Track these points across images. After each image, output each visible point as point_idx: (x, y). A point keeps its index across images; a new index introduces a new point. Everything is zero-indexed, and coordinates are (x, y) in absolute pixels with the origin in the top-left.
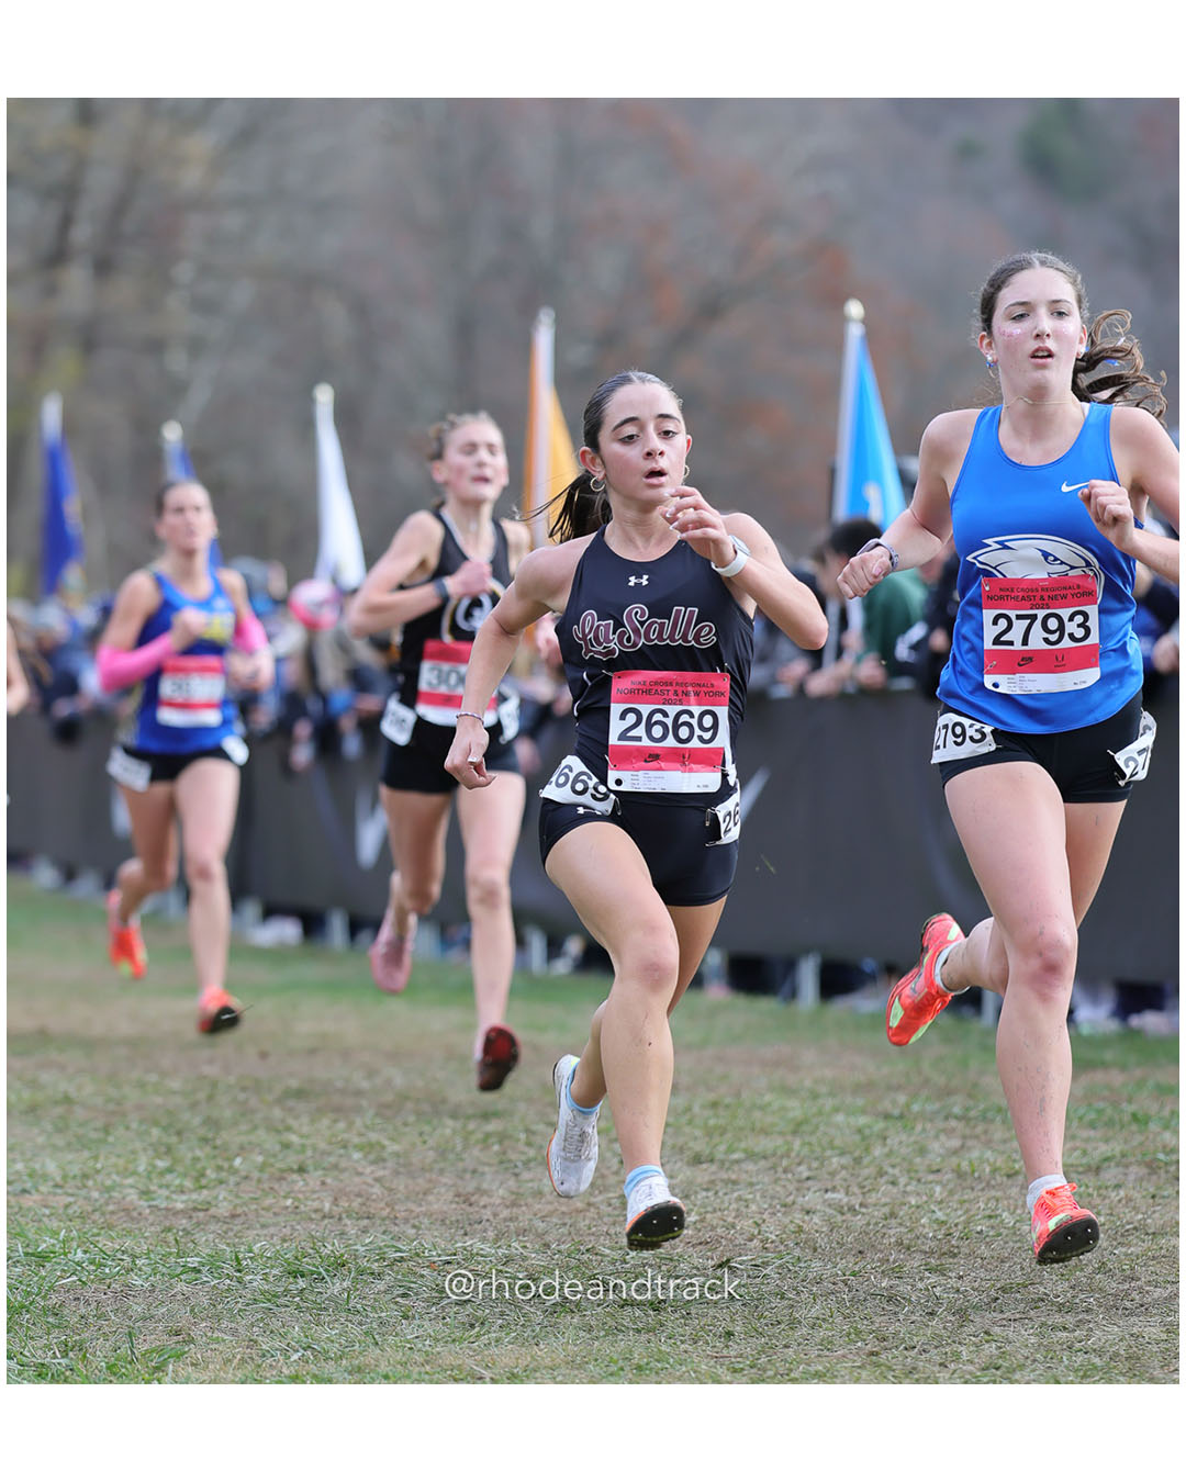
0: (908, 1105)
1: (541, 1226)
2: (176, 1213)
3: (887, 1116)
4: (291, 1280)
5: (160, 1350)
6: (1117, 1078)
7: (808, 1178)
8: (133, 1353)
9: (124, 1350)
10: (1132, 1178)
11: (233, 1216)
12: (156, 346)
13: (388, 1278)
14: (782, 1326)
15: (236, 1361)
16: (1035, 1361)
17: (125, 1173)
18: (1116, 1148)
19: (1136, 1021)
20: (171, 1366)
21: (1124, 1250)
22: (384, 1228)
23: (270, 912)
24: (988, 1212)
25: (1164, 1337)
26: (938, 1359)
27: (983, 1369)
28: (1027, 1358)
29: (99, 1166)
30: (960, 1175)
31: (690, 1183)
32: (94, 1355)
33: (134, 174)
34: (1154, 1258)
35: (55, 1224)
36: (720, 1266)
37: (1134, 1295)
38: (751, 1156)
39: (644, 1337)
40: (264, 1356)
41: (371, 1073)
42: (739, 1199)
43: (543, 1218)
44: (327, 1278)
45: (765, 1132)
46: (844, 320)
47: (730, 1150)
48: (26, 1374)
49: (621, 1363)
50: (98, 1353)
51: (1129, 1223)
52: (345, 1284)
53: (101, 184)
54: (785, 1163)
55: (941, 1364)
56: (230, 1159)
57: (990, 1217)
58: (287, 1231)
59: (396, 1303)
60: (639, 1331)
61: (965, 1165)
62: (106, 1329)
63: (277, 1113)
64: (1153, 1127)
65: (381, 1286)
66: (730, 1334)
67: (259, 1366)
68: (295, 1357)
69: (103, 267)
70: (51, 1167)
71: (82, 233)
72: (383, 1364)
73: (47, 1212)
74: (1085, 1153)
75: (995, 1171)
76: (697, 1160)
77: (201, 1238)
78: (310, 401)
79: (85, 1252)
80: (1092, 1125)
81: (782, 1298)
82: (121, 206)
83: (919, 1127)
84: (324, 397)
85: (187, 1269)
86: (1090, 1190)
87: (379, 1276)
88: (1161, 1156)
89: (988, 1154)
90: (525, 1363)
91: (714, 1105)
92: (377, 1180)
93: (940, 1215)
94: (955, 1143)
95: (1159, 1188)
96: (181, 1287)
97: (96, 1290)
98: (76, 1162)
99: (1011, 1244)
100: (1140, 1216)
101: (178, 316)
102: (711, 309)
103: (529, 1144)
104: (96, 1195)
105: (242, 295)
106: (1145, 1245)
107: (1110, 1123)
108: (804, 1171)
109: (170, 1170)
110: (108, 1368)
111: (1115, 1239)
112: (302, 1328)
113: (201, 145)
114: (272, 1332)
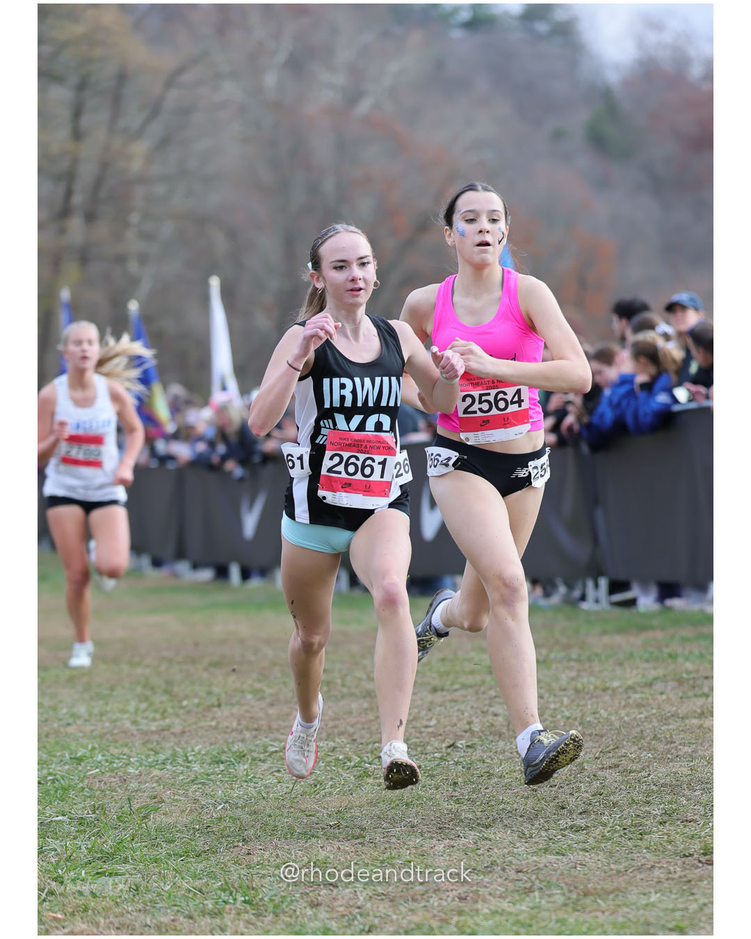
0: (548, 655)
1: (351, 730)
2: (153, 732)
4: (216, 766)
5: (146, 807)
6: (659, 635)
7: (495, 697)
8: (131, 809)
9: (126, 808)
10: (669, 688)
11: (183, 732)
12: (121, 259)
13: (269, 762)
14: (484, 778)
15: (187, 811)
16: (621, 789)
17: (123, 711)
18: (660, 672)
19: (669, 602)
20: (152, 816)
21: (666, 727)
22: (265, 735)
23: (195, 566)
24: (593, 711)
25: (689, 772)
26: (569, 791)
27: (593, 796)
28: (617, 788)
29: (108, 709)
30: (577, 691)
31: (431, 703)
32: (110, 812)
33: (105, 166)
34: (682, 731)
35: (85, 741)
36: (449, 747)
37: (673, 751)
38: (464, 686)
40: (202, 808)
41: (256, 652)
42: (458, 710)
43: (352, 726)
44: (236, 764)
45: (472, 672)
47: (452, 684)
48: (73, 824)
49: (397, 802)
50: (112, 810)
51: (668, 712)
52: (246, 767)
53: (87, 171)
54: (482, 689)
55: (570, 794)
56: (180, 701)
57: (594, 713)
58: (213, 740)
59: (274, 775)
61: (579, 686)
62: (116, 797)
63: (205, 675)
64: (680, 660)
65: (266, 766)
66: (455, 784)
67: (200, 813)
68: (220, 807)
69: (90, 217)
70: (82, 710)
71: (77, 199)
72: (268, 809)
73: (81, 735)
74: (644, 676)
75: (596, 688)
76: (435, 690)
77: (166, 745)
78: (206, 286)
79: (103, 756)
80: (647, 661)
81: (483, 763)
82: (98, 183)
83: (554, 666)
84: (215, 283)
85: (158, 763)
86: (647, 696)
87: (264, 761)
88: (685, 676)
89: (592, 679)
90: (345, 805)
91: (443, 660)
92: (262, 709)
93: (567, 714)
94: (574, 674)
95: (684, 693)
96: (156, 772)
97: (110, 776)
98: (97, 707)
99: (606, 727)
100: (674, 709)
101: (132, 243)
102: (423, 226)
103: (343, 685)
104: (107, 724)
105: (167, 229)
106: (678, 724)
107: (657, 659)
108: (492, 693)
109: (148, 709)
110: (118, 818)
111: (662, 721)
112: (223, 792)
113: (140, 148)
114: (206, 794)
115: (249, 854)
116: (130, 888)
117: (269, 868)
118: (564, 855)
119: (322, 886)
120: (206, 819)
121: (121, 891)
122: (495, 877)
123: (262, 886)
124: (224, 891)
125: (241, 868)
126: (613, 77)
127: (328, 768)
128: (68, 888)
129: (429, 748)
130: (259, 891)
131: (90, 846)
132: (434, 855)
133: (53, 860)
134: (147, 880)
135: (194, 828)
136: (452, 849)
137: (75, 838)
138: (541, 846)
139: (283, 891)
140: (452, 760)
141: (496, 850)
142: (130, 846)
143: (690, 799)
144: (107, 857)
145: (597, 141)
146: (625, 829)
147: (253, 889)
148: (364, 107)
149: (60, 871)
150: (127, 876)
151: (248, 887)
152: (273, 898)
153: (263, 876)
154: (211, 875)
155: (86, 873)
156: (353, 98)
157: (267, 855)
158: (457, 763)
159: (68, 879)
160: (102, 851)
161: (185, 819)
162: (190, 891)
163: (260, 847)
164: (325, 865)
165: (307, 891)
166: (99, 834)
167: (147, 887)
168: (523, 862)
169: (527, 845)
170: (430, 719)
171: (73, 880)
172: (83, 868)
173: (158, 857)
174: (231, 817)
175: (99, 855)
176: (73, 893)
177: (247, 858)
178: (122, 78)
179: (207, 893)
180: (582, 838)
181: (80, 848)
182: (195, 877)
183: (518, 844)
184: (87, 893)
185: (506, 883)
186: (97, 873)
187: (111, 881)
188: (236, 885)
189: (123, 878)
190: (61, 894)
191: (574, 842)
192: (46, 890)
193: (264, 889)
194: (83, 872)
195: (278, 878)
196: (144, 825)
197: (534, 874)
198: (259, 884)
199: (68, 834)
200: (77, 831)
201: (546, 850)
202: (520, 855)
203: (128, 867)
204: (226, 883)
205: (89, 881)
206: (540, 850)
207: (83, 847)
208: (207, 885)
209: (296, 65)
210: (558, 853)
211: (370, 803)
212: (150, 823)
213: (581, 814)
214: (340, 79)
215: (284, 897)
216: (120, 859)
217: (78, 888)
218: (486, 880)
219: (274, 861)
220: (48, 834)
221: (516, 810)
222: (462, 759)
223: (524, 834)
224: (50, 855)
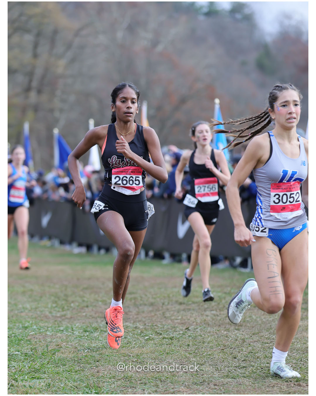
1: (144, 320)
2: (58, 317)
3: (225, 293)
4: (85, 333)
5: (54, 350)
8: (48, 350)
9: (46, 350)
11: (71, 318)
12: (52, 111)
14: (201, 343)
15: (72, 352)
16: (261, 351)
17: (46, 307)
20: (57, 354)
23: (79, 245)
26: (238, 351)
27: (249, 353)
28: (259, 350)
29: (39, 306)
31: (179, 309)
32: (39, 351)
33: (47, 70)
35: (29, 320)
36: (186, 329)
38: (194, 303)
39: (168, 346)
40: (78, 351)
41: (103, 284)
42: (191, 313)
43: (145, 318)
44: (94, 333)
46: (214, 104)
48: (22, 356)
49: (163, 352)
50: (39, 350)
52: (98, 334)
53: (39, 72)
55: (239, 352)
56: (70, 304)
58: (84, 321)
60: (167, 345)
62: (41, 345)
63: (81, 293)
66: (189, 345)
67: (78, 353)
68: (86, 351)
69: (39, 92)
70: (28, 306)
71: (35, 84)
72: (107, 353)
73: (27, 317)
76: (180, 304)
77: (64, 323)
78: (88, 123)
79: (36, 326)
81: (201, 336)
82: (43, 77)
84: (91, 122)
85: (60, 330)
90: (140, 352)
96: (59, 335)
97: (39, 335)
98: (34, 305)
99: (255, 323)
101: (57, 103)
102: (183, 101)
103: (141, 300)
104: (39, 313)
105: (72, 98)
109: (56, 307)
110: (42, 354)
112: (87, 344)
113: (62, 63)
114: (81, 345)
115: (98, 372)
116: (46, 385)
117: (107, 379)
118: (235, 379)
119: (129, 388)
120: (80, 356)
121: (42, 386)
122: (205, 387)
123: (103, 386)
124: (87, 388)
125: (95, 378)
126: (269, 39)
127: (133, 336)
128: (19, 384)
129: (178, 329)
130: (102, 388)
131: (29, 366)
132: (179, 376)
133: (13, 371)
134: (53, 382)
135: (74, 360)
136: (186, 374)
137: (23, 362)
138: (225, 374)
139: (112, 389)
140: (188, 335)
141: (205, 375)
142: (47, 366)
143: (291, 357)
144: (37, 371)
145: (261, 67)
146: (262, 368)
147: (99, 387)
148: (160, 48)
149: (16, 376)
150: (45, 380)
151: (97, 387)
152: (108, 392)
153: (104, 382)
154: (82, 381)
155: (27, 377)
156: (155, 43)
157: (106, 372)
158: (189, 336)
159: (20, 380)
160: (34, 368)
161: (71, 356)
162: (72, 387)
163: (103, 369)
164: (131, 378)
165: (123, 390)
166: (33, 361)
167: (53, 384)
168: (217, 381)
169: (219, 373)
170: (179, 316)
171: (22, 380)
172: (26, 375)
173: (59, 372)
174: (91, 356)
175: (33, 370)
176: (22, 386)
177: (97, 374)
178: (55, 32)
179: (80, 388)
180: (243, 372)
181: (25, 366)
182: (74, 381)
183: (215, 373)
184: (28, 386)
185: (209, 390)
186: (32, 378)
187: (38, 381)
188: (92, 386)
189: (43, 380)
190: (16, 386)
191: (239, 373)
192: (10, 384)
193: (104, 388)
194: (26, 377)
195: (110, 383)
196: (53, 357)
197: (222, 386)
198: (102, 385)
199: (20, 360)
200: (24, 359)
201: (227, 376)
202: (216, 378)
203: (46, 375)
204: (88, 384)
205: (29, 381)
206: (225, 376)
207: (27, 366)
208: (79, 385)
209: (131, 29)
210: (232, 378)
211: (151, 352)
212: (55, 357)
213: (243, 361)
214: (150, 36)
215: (113, 391)
216: (42, 372)
217: (24, 384)
218: (201, 388)
219: (109, 375)
220: (12, 359)
221: (215, 358)
222: (192, 335)
223: (218, 369)
224: (12, 369)
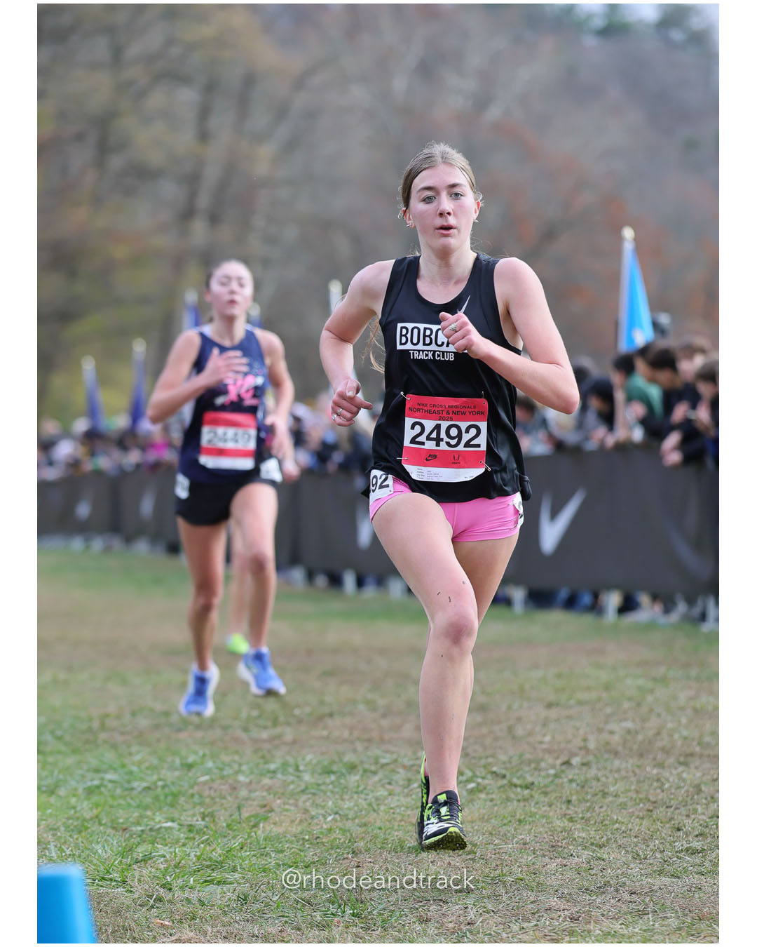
0: (666, 673)
2: (264, 741)
3: (655, 679)
4: (327, 776)
5: (255, 816)
7: (612, 714)
8: (240, 818)
9: (236, 816)
11: (295, 741)
13: (380, 774)
15: (297, 821)
17: (235, 718)
20: (262, 825)
22: (377, 746)
23: (310, 573)
26: (685, 813)
27: (710, 818)
30: (696, 711)
31: (546, 718)
33: (230, 169)
35: (196, 747)
36: (564, 764)
38: (580, 703)
39: (522, 804)
40: (312, 818)
41: (369, 662)
42: (574, 727)
44: (347, 775)
45: (588, 689)
46: (621, 239)
47: (568, 700)
48: (182, 831)
49: (509, 819)
50: (221, 818)
52: (357, 778)
53: (212, 174)
54: (598, 706)
55: (686, 816)
56: (293, 710)
58: (324, 750)
59: (385, 788)
60: (519, 801)
61: (698, 706)
62: (225, 805)
63: (318, 684)
65: (376, 778)
66: (569, 801)
67: (310, 824)
68: (330, 818)
69: (214, 219)
71: (203, 201)
72: (378, 821)
73: (192, 741)
76: (550, 706)
77: (277, 753)
78: (327, 291)
79: (213, 763)
81: (598, 781)
82: (223, 186)
83: (672, 685)
84: (335, 287)
85: (269, 772)
87: (375, 773)
91: (559, 675)
92: (374, 720)
93: (685, 733)
94: (692, 693)
96: (266, 781)
97: (220, 784)
101: (255, 246)
102: (550, 234)
104: (219, 731)
105: (291, 233)
109: (259, 717)
110: (227, 826)
112: (333, 802)
113: (266, 152)
114: (317, 805)
115: (358, 866)
116: (238, 897)
118: (679, 878)
119: (432, 902)
120: (316, 830)
121: (229, 899)
122: (607, 898)
123: (371, 899)
124: (333, 903)
128: (176, 896)
129: (543, 765)
130: (368, 904)
131: (199, 854)
132: (547, 873)
133: (162, 866)
134: (256, 890)
135: (303, 839)
136: (564, 868)
137: (184, 845)
138: (655, 868)
139: (392, 905)
141: (609, 871)
142: (239, 854)
144: (216, 865)
147: (362, 902)
148: (494, 113)
149: (168, 877)
150: (235, 885)
151: (356, 899)
152: (382, 912)
155: (194, 881)
156: (482, 103)
157: (377, 867)
158: (571, 781)
159: (176, 887)
160: (210, 859)
161: (296, 829)
162: (298, 902)
163: (370, 860)
165: (417, 906)
166: (208, 842)
167: (255, 896)
168: (637, 884)
169: (641, 866)
170: (545, 735)
171: (182, 888)
172: (192, 874)
173: (267, 867)
174: (340, 829)
175: (209, 863)
176: (181, 901)
177: (357, 870)
178: (250, 81)
179: (316, 905)
180: (698, 861)
181: (189, 855)
183: (632, 865)
184: (195, 901)
185: (619, 904)
186: (206, 881)
187: (219, 889)
188: (345, 898)
189: (231, 887)
190: (169, 901)
191: (689, 865)
192: (154, 897)
193: (372, 902)
194: (192, 879)
195: (387, 892)
196: (253, 834)
197: (648, 896)
198: (368, 898)
199: (178, 841)
200: (187, 838)
201: (661, 872)
202: (634, 876)
203: (237, 875)
204: (335, 895)
205: (197, 888)
206: (655, 871)
207: (192, 855)
208: (315, 896)
209: (427, 70)
210: (672, 876)
211: (482, 819)
212: (259, 832)
213: (697, 836)
214: (470, 84)
215: (393, 911)
216: (229, 867)
217: (186, 895)
218: (599, 900)
219: (384, 874)
220: (158, 840)
221: (631, 830)
222: (576, 777)
223: (638, 855)
224: (159, 861)
